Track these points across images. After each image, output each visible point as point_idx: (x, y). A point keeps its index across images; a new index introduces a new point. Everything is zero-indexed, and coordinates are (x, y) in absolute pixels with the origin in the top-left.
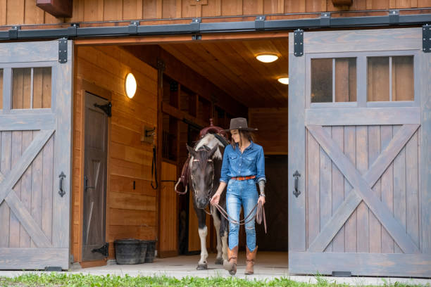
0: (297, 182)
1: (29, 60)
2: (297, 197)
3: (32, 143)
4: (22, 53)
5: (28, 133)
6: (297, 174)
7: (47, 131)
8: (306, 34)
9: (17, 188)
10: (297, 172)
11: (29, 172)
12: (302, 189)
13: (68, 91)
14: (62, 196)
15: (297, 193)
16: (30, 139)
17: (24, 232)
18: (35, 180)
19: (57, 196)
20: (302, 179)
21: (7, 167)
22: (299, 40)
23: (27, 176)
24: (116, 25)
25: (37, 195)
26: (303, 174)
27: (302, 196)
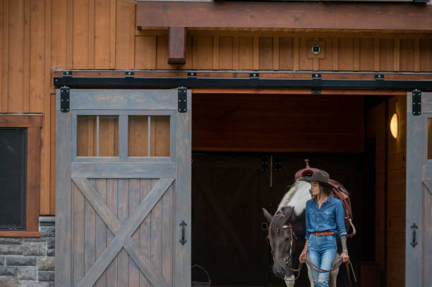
0: (414, 234)
1: (146, 108)
2: (414, 247)
3: (151, 192)
4: (138, 100)
5: (146, 182)
6: (414, 226)
7: (167, 180)
8: (423, 94)
9: (136, 236)
10: (414, 224)
11: (148, 220)
12: (419, 240)
13: (188, 141)
14: (183, 244)
15: (414, 244)
16: (149, 187)
17: (144, 279)
18: (154, 228)
19: (178, 245)
20: (419, 231)
21: (125, 215)
22: (417, 100)
23: (146, 224)
24: (235, 77)
25: (156, 242)
26: (420, 227)
27: (419, 247)
